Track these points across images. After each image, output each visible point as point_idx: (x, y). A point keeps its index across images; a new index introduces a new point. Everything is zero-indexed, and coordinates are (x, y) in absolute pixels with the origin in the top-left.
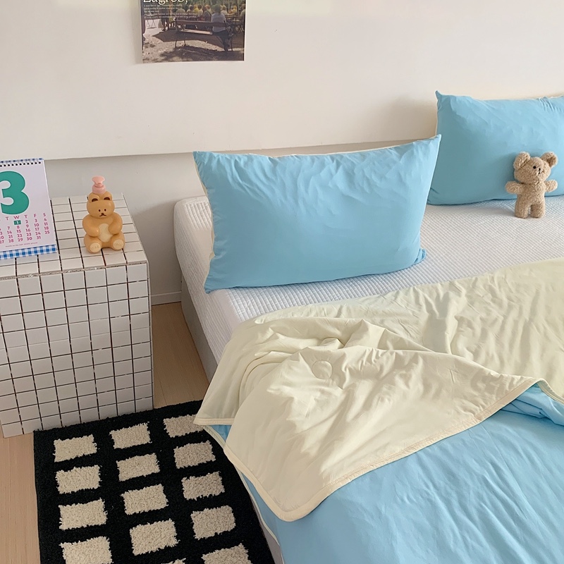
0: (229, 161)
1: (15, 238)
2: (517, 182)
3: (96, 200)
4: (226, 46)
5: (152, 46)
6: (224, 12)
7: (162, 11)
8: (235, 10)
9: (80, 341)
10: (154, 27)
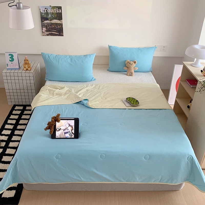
0: (47, 55)
1: (11, 66)
2: (127, 67)
3: (25, 60)
4: (60, 33)
5: (44, 33)
6: (59, 27)
7: (46, 26)
8: (61, 26)
9: (21, 87)
10: (44, 29)
